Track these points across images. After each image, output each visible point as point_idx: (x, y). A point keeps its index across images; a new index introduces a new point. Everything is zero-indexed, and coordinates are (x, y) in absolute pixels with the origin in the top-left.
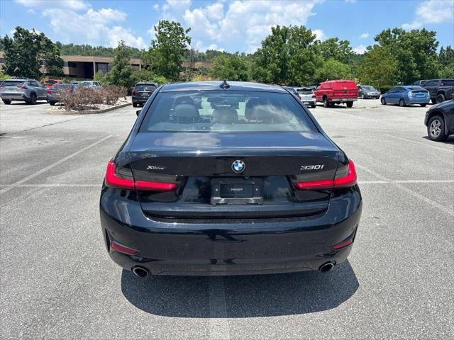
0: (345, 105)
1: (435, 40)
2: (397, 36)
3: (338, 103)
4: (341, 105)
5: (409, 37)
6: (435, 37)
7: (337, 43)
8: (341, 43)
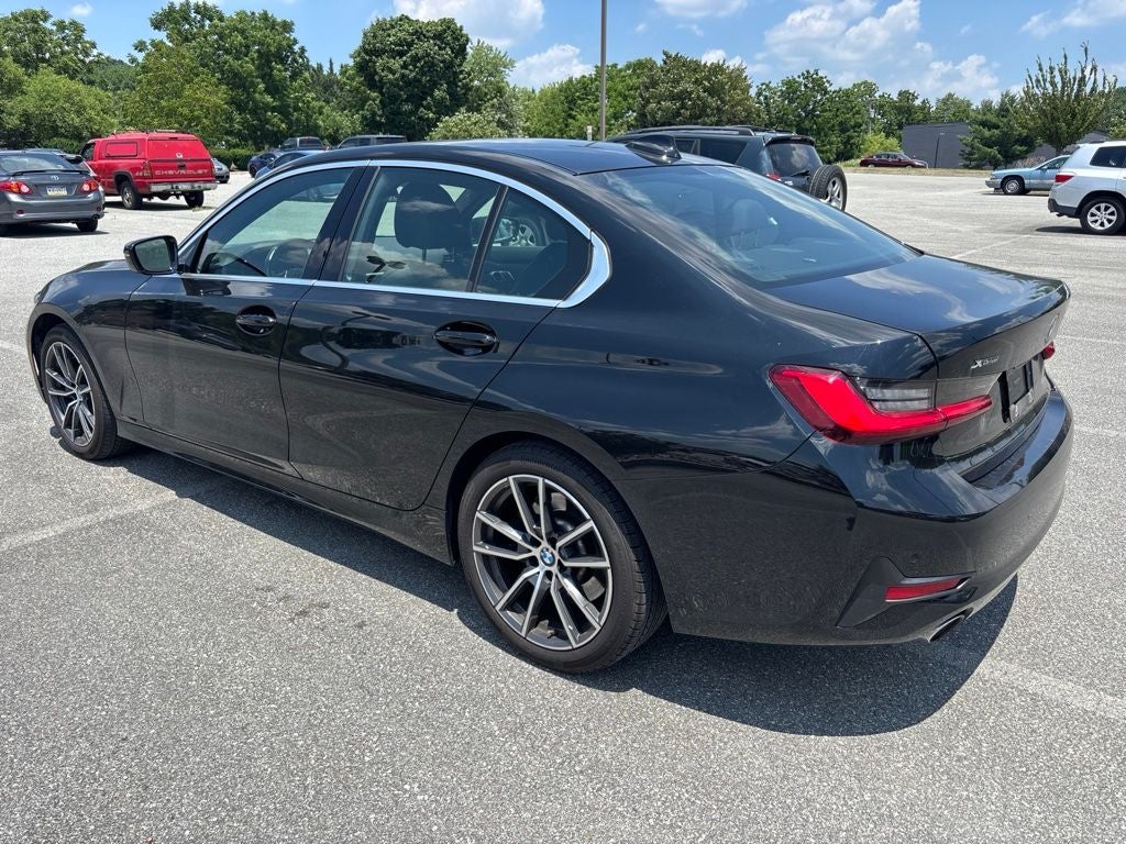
0: (182, 201)
1: (295, 42)
2: (207, 22)
3: (164, 195)
4: (172, 200)
5: (236, 29)
6: (293, 35)
7: (48, 25)
8: (61, 26)
